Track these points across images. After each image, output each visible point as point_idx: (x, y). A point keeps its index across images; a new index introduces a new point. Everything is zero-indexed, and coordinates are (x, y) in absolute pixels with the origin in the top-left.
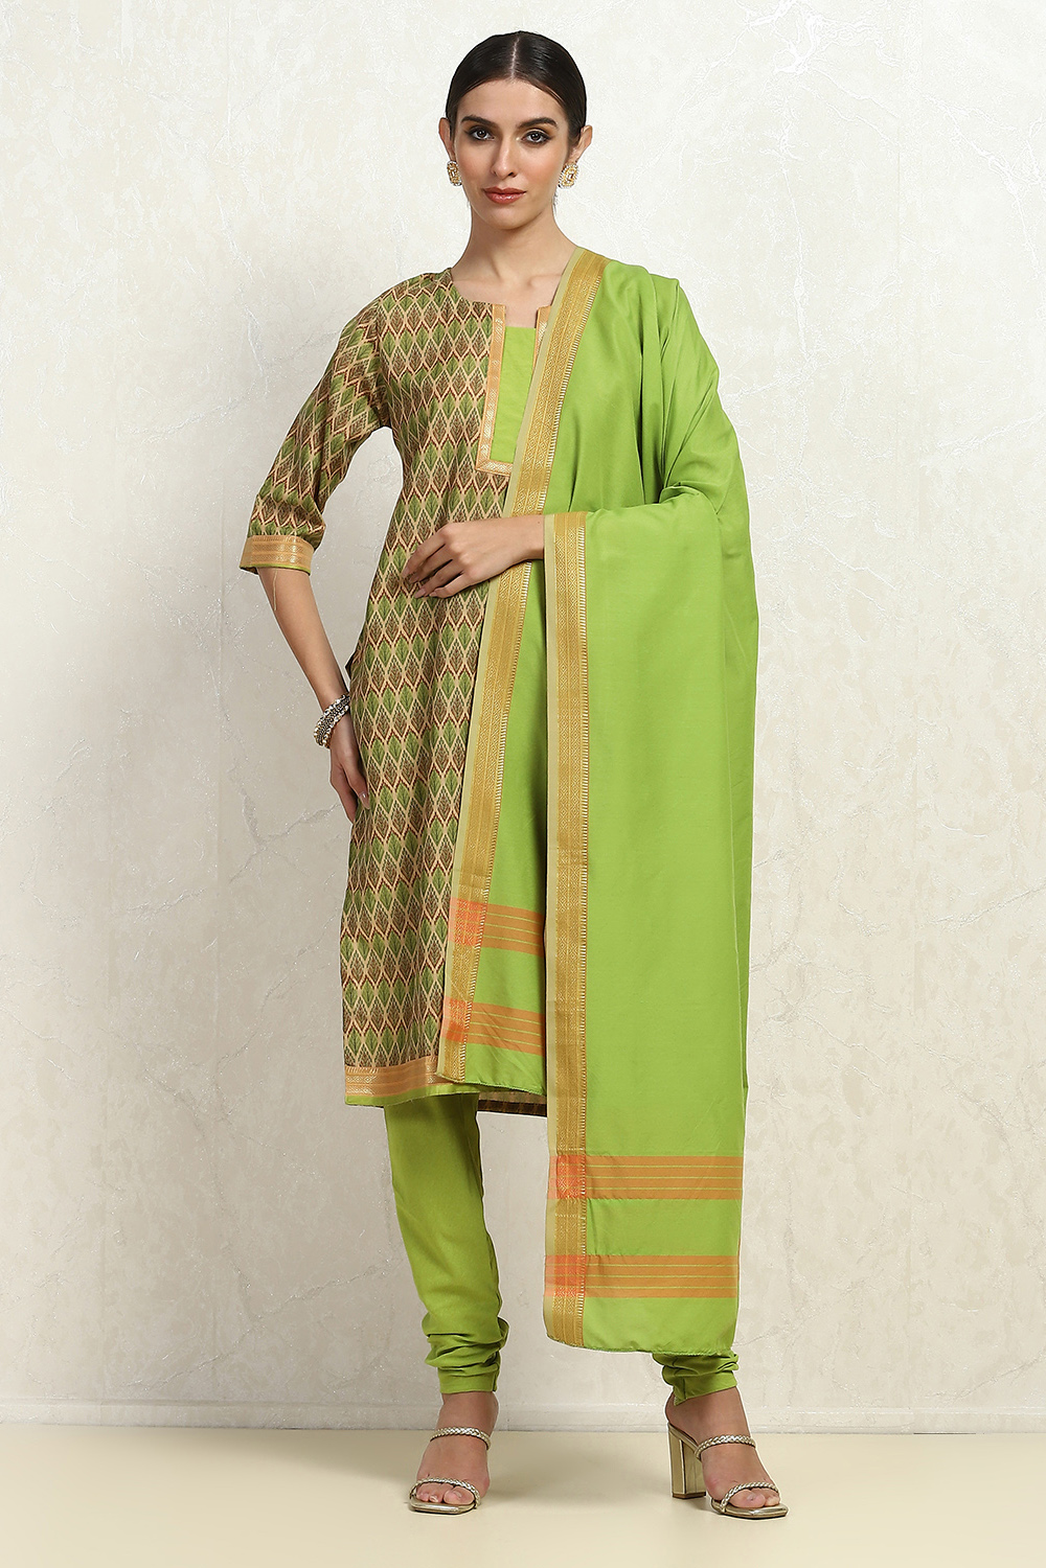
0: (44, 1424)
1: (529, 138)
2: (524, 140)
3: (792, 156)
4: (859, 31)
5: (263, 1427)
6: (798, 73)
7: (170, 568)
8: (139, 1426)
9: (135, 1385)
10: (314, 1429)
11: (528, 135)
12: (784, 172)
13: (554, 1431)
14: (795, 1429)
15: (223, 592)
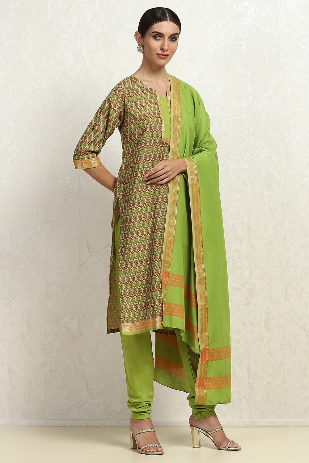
2: (170, 40)
3: (247, 49)
4: (266, 12)
6: (249, 24)
7: (63, 173)
8: (56, 426)
9: (55, 414)
11: (171, 38)
12: (245, 53)
13: (179, 427)
14: (251, 426)
15: (79, 179)
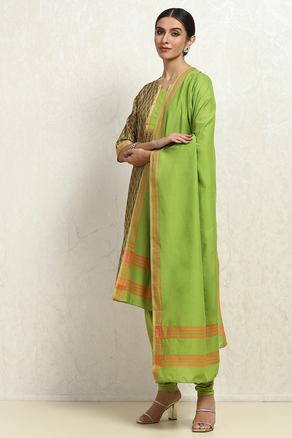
0: (20, 401)
1: (174, 34)
2: (172, 35)
3: (226, 47)
4: (245, 11)
5: (82, 401)
6: (228, 23)
8: (47, 401)
9: (46, 390)
10: (96, 402)
11: (173, 33)
12: (224, 51)
14: (229, 401)
